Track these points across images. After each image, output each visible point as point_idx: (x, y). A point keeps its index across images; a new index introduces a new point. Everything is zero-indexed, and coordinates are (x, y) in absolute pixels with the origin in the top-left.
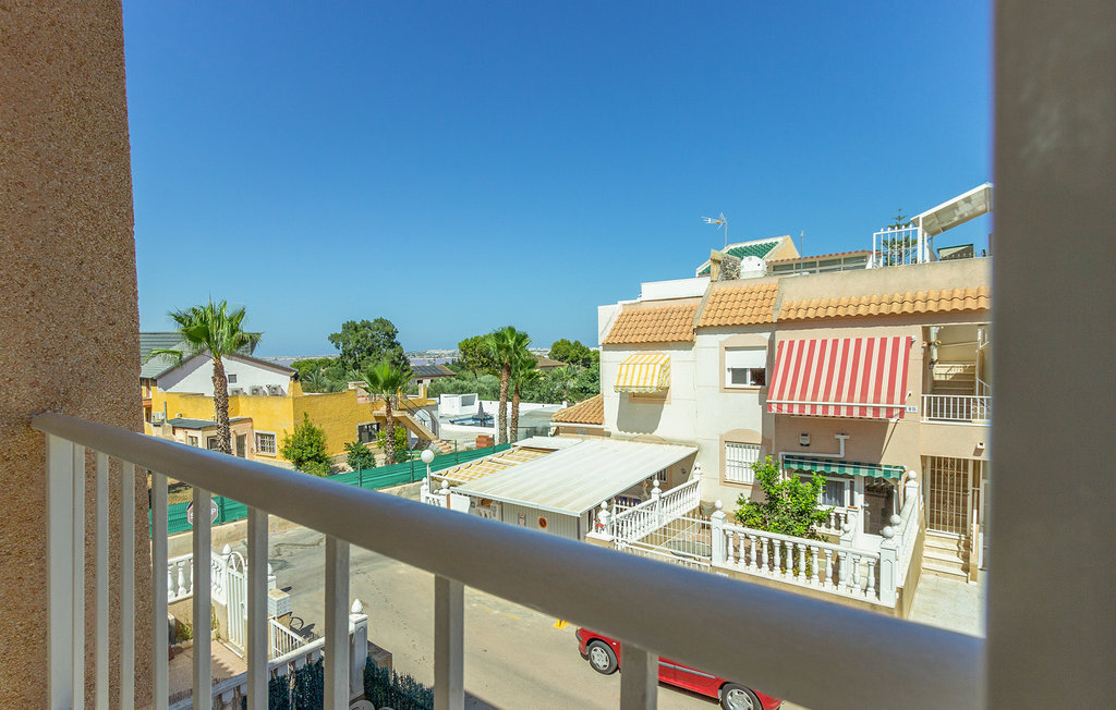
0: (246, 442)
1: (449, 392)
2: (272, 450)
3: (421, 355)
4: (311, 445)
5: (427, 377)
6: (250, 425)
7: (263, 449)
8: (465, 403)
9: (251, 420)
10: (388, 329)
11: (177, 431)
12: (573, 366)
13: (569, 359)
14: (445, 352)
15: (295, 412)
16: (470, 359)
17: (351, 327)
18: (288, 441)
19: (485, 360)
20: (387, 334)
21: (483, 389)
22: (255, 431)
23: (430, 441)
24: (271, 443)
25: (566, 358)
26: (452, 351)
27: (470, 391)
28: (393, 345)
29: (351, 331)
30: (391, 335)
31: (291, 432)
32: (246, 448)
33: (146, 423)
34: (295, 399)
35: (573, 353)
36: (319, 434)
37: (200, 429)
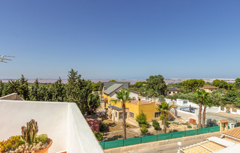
0: (127, 114)
1: (179, 98)
2: (133, 117)
3: (169, 80)
4: (143, 119)
5: (172, 91)
6: (128, 110)
7: (131, 116)
8: (184, 102)
9: (129, 109)
10: (161, 78)
11: (113, 109)
12: (221, 89)
13: (219, 86)
14: (176, 79)
15: (139, 109)
17: (152, 77)
18: (137, 117)
19: (190, 87)
20: (161, 79)
21: (190, 98)
22: (129, 111)
23: (175, 119)
24: (134, 115)
25: (218, 85)
26: (178, 79)
27: (186, 99)
28: (163, 82)
29: (152, 78)
30: (162, 80)
31: (138, 114)
32: (127, 115)
33: (106, 104)
34: (139, 105)
35: (221, 84)
36: (145, 116)
37: (118, 110)
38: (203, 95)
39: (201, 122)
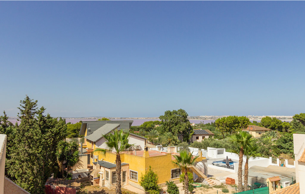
0: (126, 174)
1: (211, 147)
2: (136, 179)
3: (197, 118)
4: (152, 181)
5: (201, 135)
6: (128, 167)
7: (133, 178)
8: (219, 153)
9: (128, 165)
10: (184, 114)
11: (101, 167)
12: (273, 131)
13: (270, 126)
14: (208, 117)
15: (146, 164)
16: (221, 128)
17: (168, 113)
18: (142, 178)
19: (228, 128)
20: (184, 116)
21: (227, 146)
22: (130, 170)
23: (203, 179)
24: (136, 176)
25: (269, 126)
26: (212, 116)
27: (221, 147)
28: (186, 121)
29: (168, 115)
30: (185, 117)
31: (144, 174)
32: (126, 177)
33: (91, 158)
34: (146, 159)
35: (272, 123)
36: (156, 176)
37: (109, 168)
38: (245, 139)
39: (241, 181)
